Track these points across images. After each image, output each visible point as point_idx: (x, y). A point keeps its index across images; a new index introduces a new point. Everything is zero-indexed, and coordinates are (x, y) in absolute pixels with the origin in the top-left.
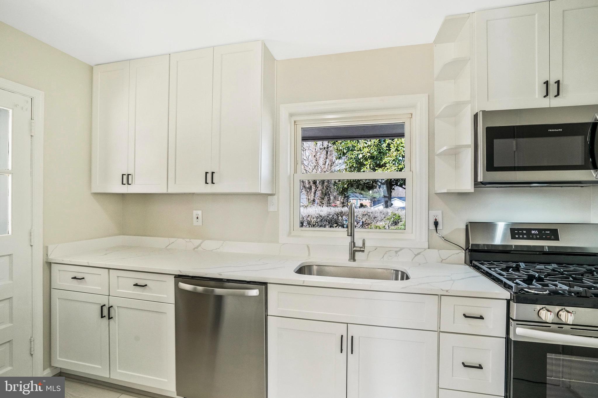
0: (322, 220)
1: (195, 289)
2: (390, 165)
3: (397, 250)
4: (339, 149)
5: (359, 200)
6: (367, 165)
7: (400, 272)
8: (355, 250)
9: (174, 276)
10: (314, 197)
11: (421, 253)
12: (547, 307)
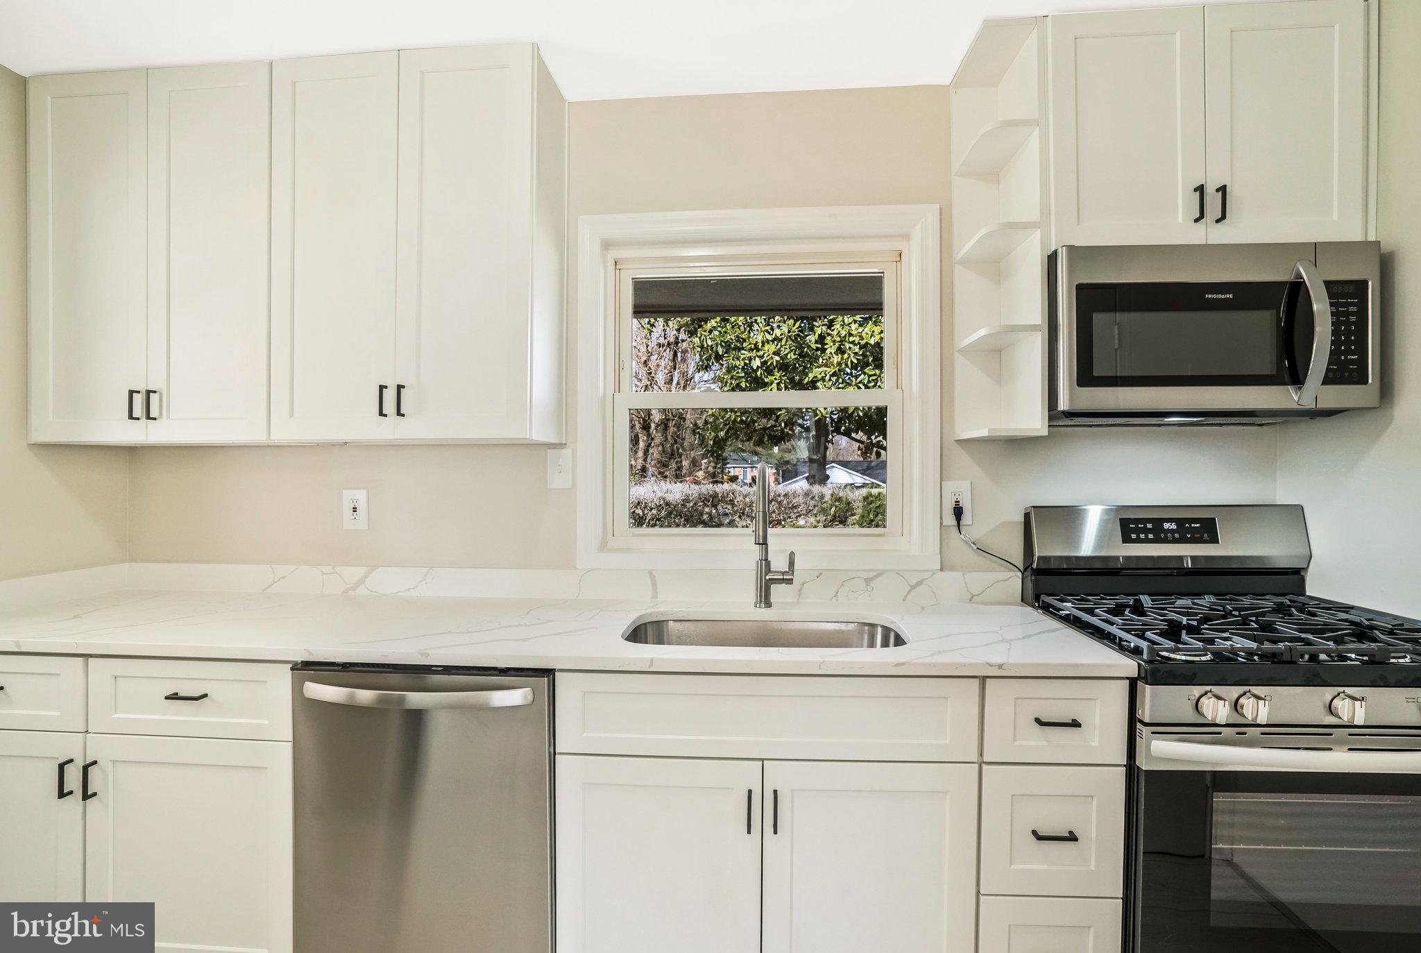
0: (671, 513)
1: (352, 696)
2: (825, 385)
3: (871, 575)
4: (705, 346)
5: (748, 470)
6: (771, 384)
7: (879, 630)
8: (769, 579)
9: (291, 665)
10: (645, 460)
11: (925, 582)
12: (1216, 689)
